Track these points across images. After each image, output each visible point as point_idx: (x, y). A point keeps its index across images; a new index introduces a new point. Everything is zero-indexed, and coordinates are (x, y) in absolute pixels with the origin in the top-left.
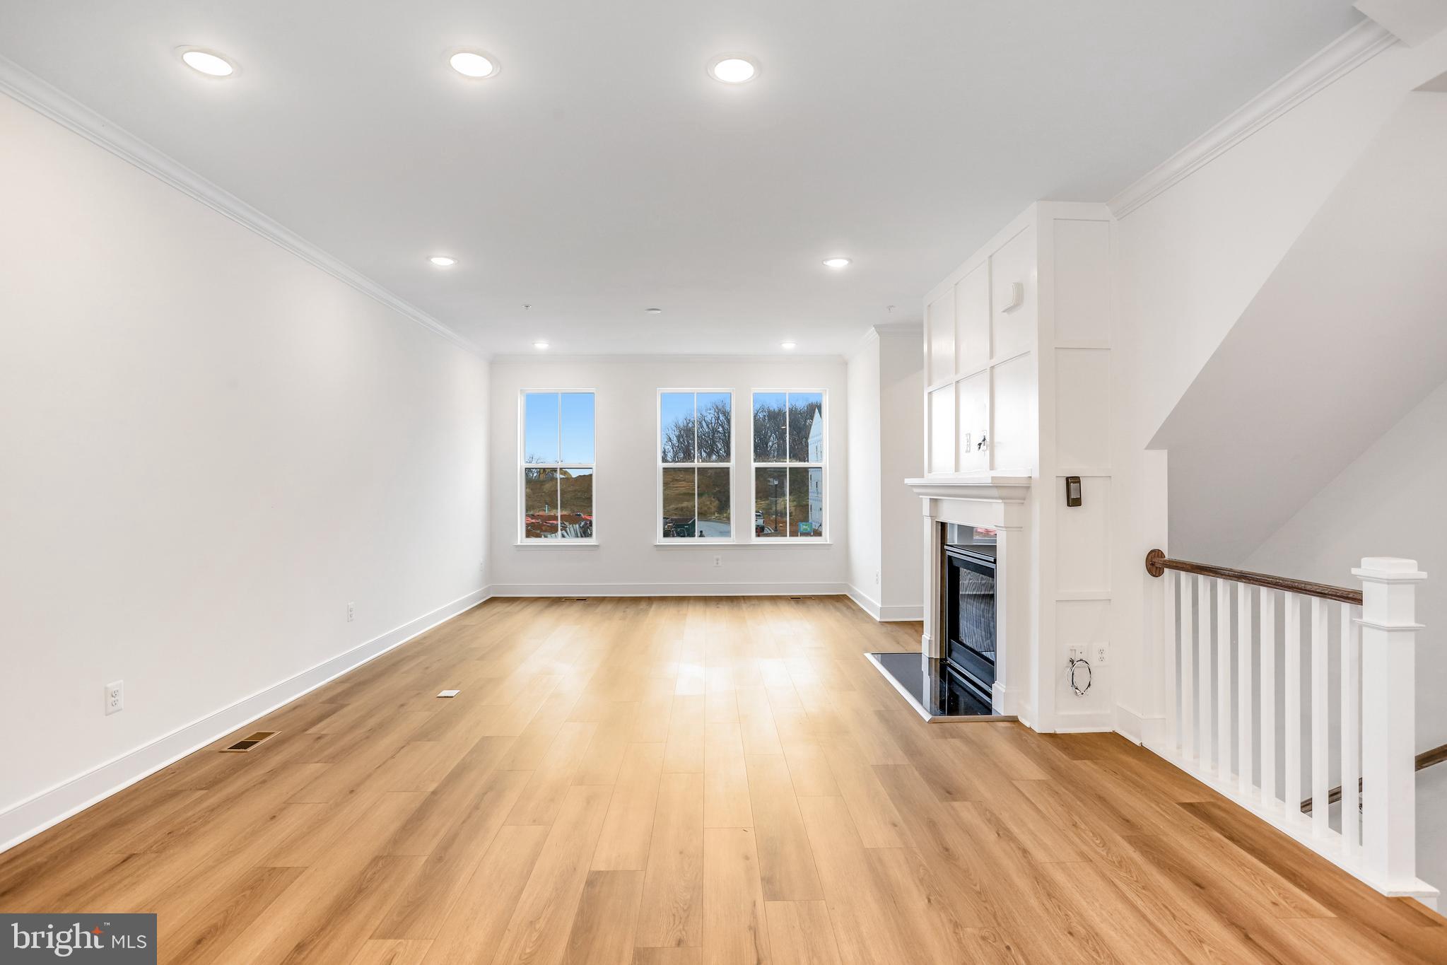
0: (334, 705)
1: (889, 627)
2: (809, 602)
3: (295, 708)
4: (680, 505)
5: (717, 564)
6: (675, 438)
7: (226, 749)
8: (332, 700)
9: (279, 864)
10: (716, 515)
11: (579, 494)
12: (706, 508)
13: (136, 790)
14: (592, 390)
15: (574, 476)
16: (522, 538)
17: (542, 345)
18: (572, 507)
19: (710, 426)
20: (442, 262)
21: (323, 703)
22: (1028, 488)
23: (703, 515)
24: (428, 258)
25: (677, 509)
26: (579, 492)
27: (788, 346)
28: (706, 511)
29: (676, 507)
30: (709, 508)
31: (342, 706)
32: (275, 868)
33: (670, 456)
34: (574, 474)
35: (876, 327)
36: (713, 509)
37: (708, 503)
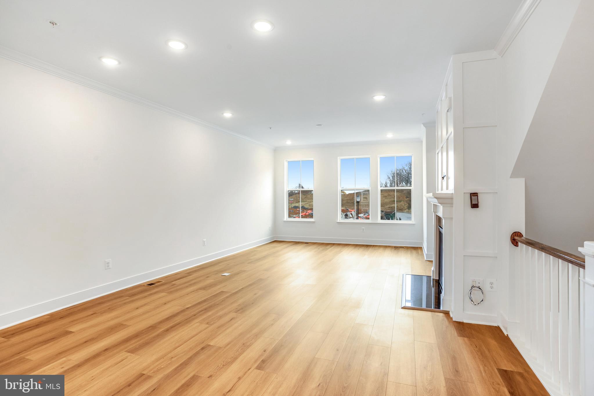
0: (188, 275)
1: (428, 262)
2: (401, 249)
3: (176, 274)
4: (391, 206)
5: (363, 231)
6: (391, 177)
7: (145, 285)
8: (188, 273)
9: (125, 323)
10: (407, 210)
11: (349, 201)
12: (402, 207)
13: (114, 294)
14: (312, 159)
15: (347, 193)
16: (287, 218)
17: (289, 142)
18: (346, 206)
19: (407, 172)
20: (228, 115)
21: (186, 273)
22: (452, 198)
23: (400, 210)
24: (223, 114)
25: (389, 207)
26: (349, 200)
27: (390, 136)
28: (402, 208)
29: (389, 206)
30: (404, 207)
31: (191, 275)
32: (123, 324)
33: (388, 185)
34: (347, 192)
35: (423, 124)
36: (406, 208)
37: (404, 205)
